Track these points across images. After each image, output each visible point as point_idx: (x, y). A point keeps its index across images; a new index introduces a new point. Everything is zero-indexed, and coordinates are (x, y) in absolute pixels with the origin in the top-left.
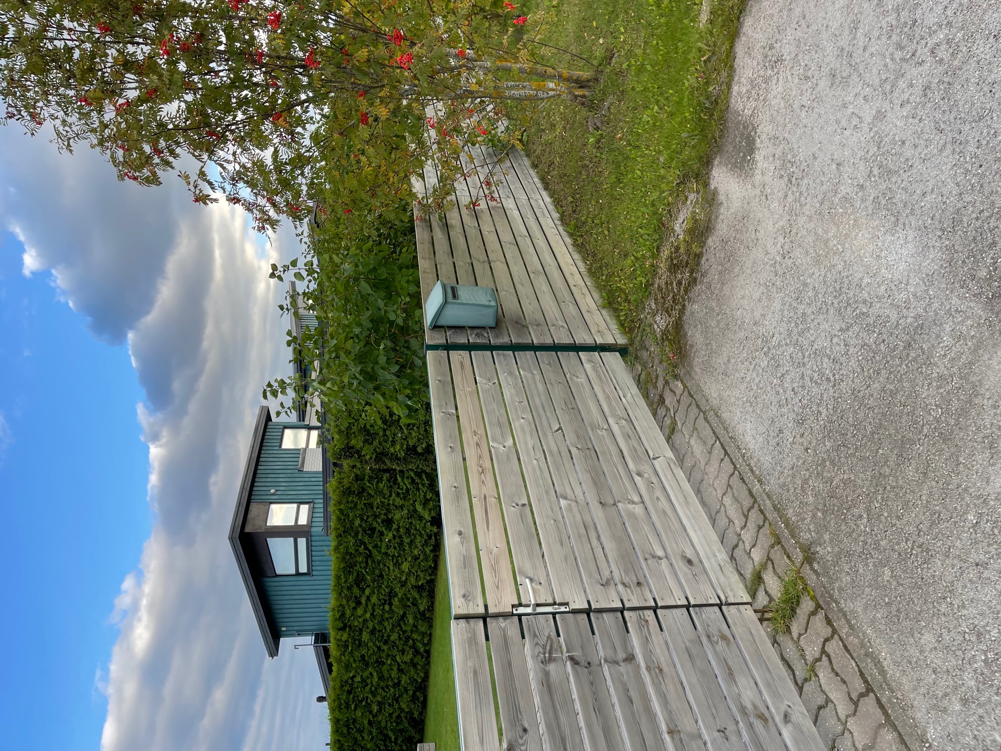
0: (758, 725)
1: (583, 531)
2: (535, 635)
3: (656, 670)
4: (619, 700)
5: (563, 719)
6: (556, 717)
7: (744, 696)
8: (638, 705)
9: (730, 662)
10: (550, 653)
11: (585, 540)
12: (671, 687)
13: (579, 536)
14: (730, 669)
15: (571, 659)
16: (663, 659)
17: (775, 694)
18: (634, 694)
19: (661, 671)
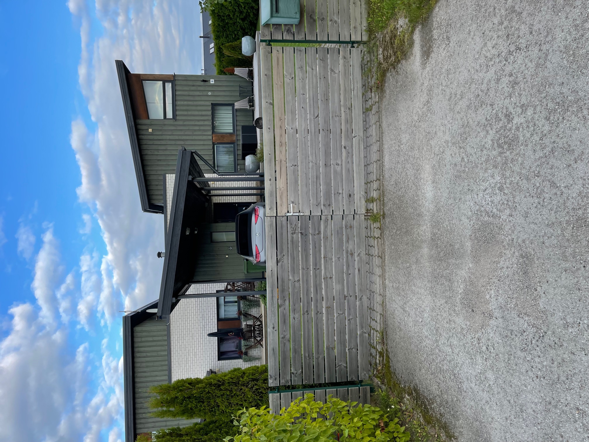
0: (350, 257)
1: (315, 180)
2: (291, 224)
3: (326, 238)
4: (312, 248)
5: (295, 252)
6: (293, 252)
7: (349, 247)
8: (317, 249)
9: (349, 236)
10: (295, 231)
11: (315, 184)
12: (329, 244)
13: (313, 182)
14: (348, 238)
15: (301, 233)
16: (329, 234)
17: (359, 248)
18: (317, 246)
19: (327, 238)
